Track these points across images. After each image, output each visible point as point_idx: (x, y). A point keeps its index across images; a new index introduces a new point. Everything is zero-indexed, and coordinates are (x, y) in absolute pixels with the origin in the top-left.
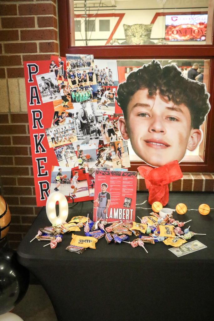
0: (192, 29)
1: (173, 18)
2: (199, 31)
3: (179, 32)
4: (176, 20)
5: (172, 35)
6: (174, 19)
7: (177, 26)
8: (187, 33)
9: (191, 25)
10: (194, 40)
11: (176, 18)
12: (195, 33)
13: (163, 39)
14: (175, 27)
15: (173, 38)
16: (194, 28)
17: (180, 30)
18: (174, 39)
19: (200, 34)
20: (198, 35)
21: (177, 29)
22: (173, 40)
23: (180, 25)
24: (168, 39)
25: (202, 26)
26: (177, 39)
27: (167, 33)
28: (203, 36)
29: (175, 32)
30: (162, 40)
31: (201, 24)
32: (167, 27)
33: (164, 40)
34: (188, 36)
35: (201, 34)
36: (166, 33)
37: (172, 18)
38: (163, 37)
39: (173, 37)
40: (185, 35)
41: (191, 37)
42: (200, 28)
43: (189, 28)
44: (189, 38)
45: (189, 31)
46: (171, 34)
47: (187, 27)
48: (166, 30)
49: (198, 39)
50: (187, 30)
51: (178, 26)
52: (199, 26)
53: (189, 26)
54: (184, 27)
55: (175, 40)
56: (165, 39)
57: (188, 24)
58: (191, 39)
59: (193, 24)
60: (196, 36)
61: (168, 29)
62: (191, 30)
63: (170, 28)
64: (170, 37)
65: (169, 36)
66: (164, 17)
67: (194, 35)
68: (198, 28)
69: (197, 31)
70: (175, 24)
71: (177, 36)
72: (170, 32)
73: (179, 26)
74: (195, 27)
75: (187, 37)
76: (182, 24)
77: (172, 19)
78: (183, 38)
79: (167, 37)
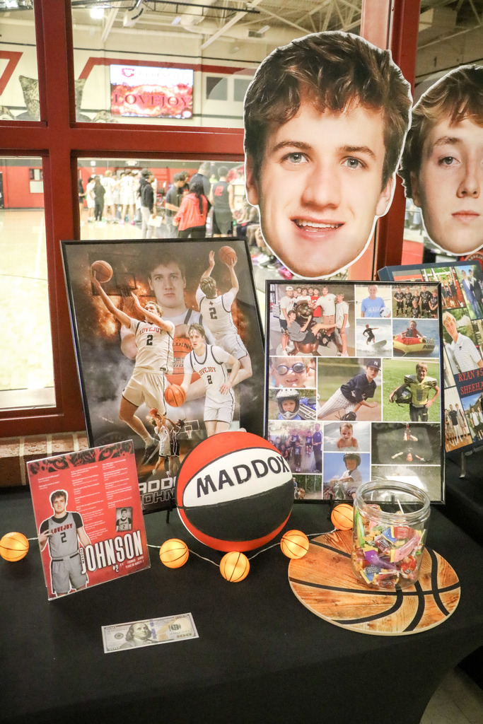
0: (164, 94)
1: (125, 71)
2: (177, 100)
3: (139, 99)
4: (132, 75)
5: (125, 104)
6: (128, 73)
7: (134, 87)
8: (154, 102)
9: (163, 87)
10: (170, 116)
11: (131, 72)
12: (171, 103)
13: (106, 111)
14: (130, 89)
15: (126, 110)
16: (169, 94)
17: (140, 96)
18: (130, 113)
19: (180, 105)
20: (177, 108)
21: (135, 92)
22: (128, 114)
23: (140, 86)
24: (118, 112)
25: (184, 92)
26: (135, 113)
27: (115, 100)
28: (186, 109)
29: (131, 99)
30: (105, 114)
31: (181, 86)
32: (113, 87)
33: (110, 114)
34: (158, 108)
35: (182, 107)
36: (112, 100)
37: (123, 69)
38: (108, 108)
39: (128, 108)
40: (152, 106)
41: (164, 110)
42: (179, 94)
43: (159, 93)
44: (160, 113)
45: (158, 99)
46: (123, 103)
47: (154, 91)
48: (111, 94)
49: (176, 115)
50: (155, 96)
51: (137, 87)
52: (177, 90)
53: (159, 90)
54: (149, 90)
55: (133, 115)
56: (111, 111)
57: (155, 85)
58: (163, 114)
59: (166, 87)
60: (172, 110)
61: (116, 91)
62: (163, 98)
63: (121, 91)
64: (121, 109)
65: (119, 105)
66: (107, 67)
67: (169, 106)
68: (176, 95)
69: (173, 99)
70: (130, 82)
71: (136, 108)
72: (121, 99)
73: (139, 88)
74: (170, 91)
75: (156, 110)
76: (143, 85)
77: (124, 74)
78: (148, 112)
79: (115, 108)
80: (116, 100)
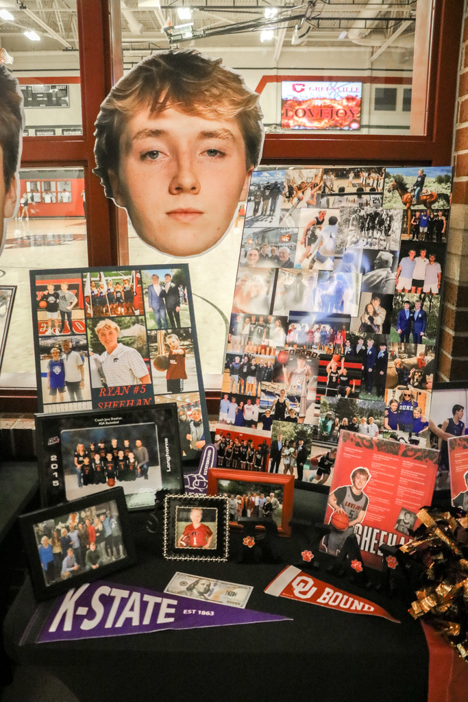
0: (332, 107)
1: (296, 87)
2: (346, 113)
3: (308, 112)
4: (303, 90)
5: (295, 118)
6: (298, 88)
7: (304, 102)
8: (323, 115)
9: (331, 100)
10: (338, 128)
11: (301, 87)
12: (340, 115)
13: (277, 125)
14: (300, 103)
15: (296, 123)
16: (337, 107)
17: (309, 110)
18: (299, 126)
19: (348, 117)
20: (345, 120)
21: (304, 106)
22: (297, 128)
23: (310, 100)
24: (288, 126)
25: (352, 104)
26: (304, 126)
27: (285, 115)
28: (355, 121)
29: (301, 113)
30: (275, 128)
31: (349, 99)
32: (284, 102)
33: (280, 128)
34: (326, 121)
35: (350, 119)
36: (282, 115)
37: (294, 85)
38: (278, 122)
39: (297, 121)
40: (320, 119)
41: (332, 122)
42: (347, 106)
43: (328, 106)
44: (328, 125)
45: (327, 112)
46: (293, 116)
47: (323, 105)
48: (282, 109)
49: (344, 126)
50: (324, 109)
51: (306, 101)
52: (345, 103)
53: (328, 102)
54: (318, 103)
55: (302, 128)
56: (281, 125)
57: (324, 99)
58: (330, 126)
59: (335, 100)
60: (340, 122)
61: (287, 106)
62: (332, 110)
63: (291, 106)
64: (291, 123)
65: (289, 119)
66: (279, 84)
67: (337, 118)
68: (344, 107)
69: (342, 111)
70: (301, 97)
71: (304, 121)
72: (290, 113)
73: (309, 102)
74: (338, 104)
75: (325, 123)
76: (313, 99)
77: (295, 89)
78: (316, 124)
79: (285, 121)
80: (287, 116)
